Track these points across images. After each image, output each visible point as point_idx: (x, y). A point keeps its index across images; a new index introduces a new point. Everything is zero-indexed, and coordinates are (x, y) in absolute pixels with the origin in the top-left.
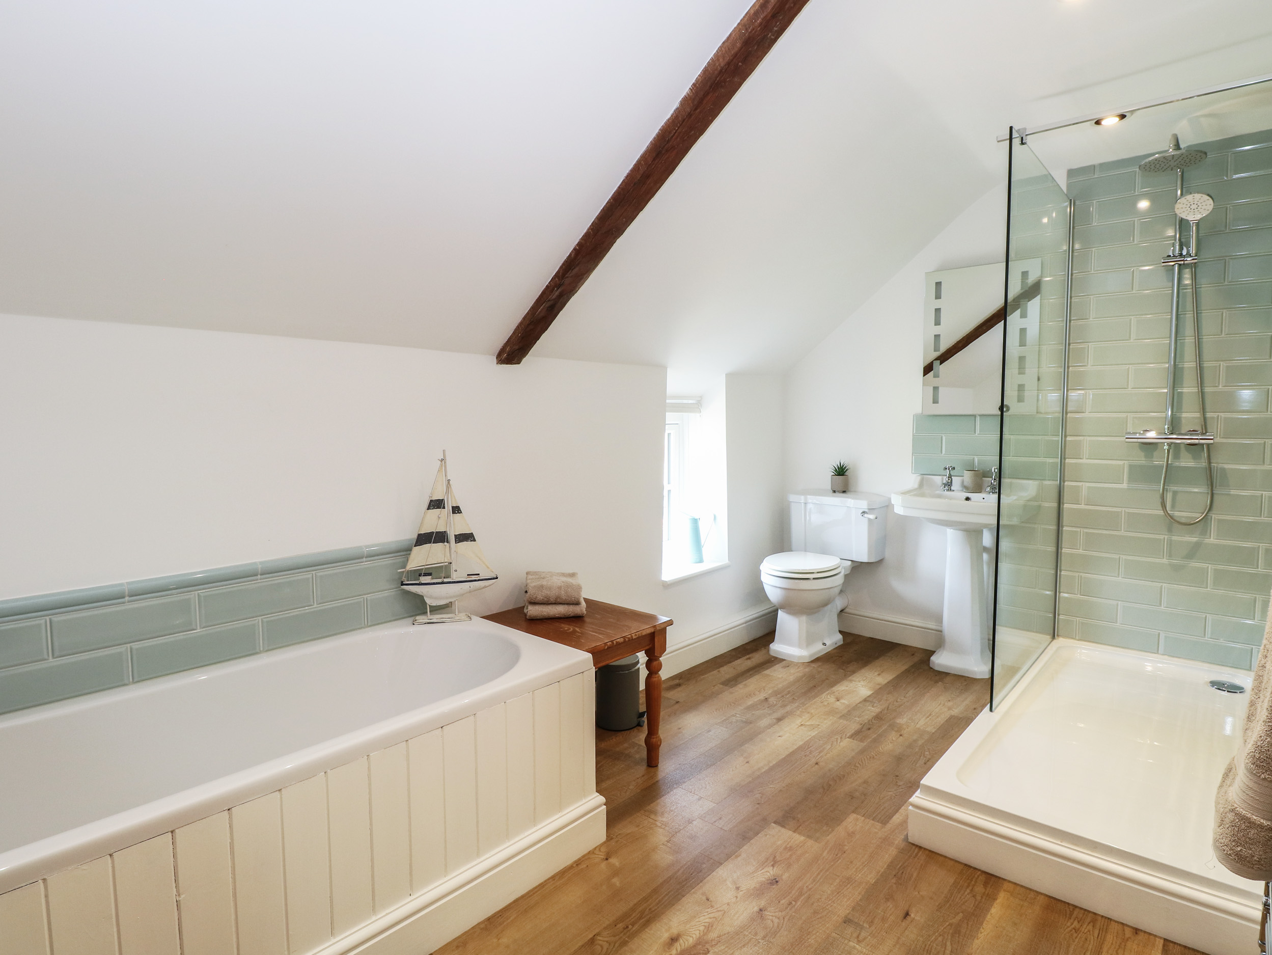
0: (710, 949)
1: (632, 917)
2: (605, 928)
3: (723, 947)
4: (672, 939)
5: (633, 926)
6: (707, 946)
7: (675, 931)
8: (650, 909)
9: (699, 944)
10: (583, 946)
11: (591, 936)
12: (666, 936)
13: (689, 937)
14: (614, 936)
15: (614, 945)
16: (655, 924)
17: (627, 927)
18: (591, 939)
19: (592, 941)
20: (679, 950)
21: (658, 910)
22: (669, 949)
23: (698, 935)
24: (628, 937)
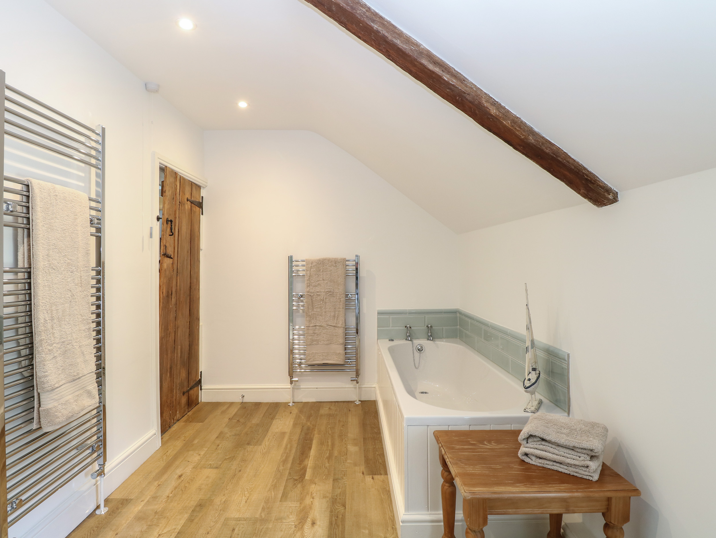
0: (295, 529)
1: (340, 522)
2: (345, 512)
3: (290, 532)
4: (314, 523)
5: (336, 519)
6: (297, 529)
7: (316, 527)
8: (336, 529)
9: (301, 528)
10: (345, 503)
11: (346, 507)
12: (318, 523)
13: (308, 528)
14: (338, 512)
15: (334, 509)
16: (327, 525)
17: (337, 517)
18: (346, 506)
19: (344, 506)
20: (308, 521)
21: (332, 531)
22: (312, 520)
23: (305, 530)
24: (333, 515)
